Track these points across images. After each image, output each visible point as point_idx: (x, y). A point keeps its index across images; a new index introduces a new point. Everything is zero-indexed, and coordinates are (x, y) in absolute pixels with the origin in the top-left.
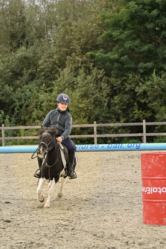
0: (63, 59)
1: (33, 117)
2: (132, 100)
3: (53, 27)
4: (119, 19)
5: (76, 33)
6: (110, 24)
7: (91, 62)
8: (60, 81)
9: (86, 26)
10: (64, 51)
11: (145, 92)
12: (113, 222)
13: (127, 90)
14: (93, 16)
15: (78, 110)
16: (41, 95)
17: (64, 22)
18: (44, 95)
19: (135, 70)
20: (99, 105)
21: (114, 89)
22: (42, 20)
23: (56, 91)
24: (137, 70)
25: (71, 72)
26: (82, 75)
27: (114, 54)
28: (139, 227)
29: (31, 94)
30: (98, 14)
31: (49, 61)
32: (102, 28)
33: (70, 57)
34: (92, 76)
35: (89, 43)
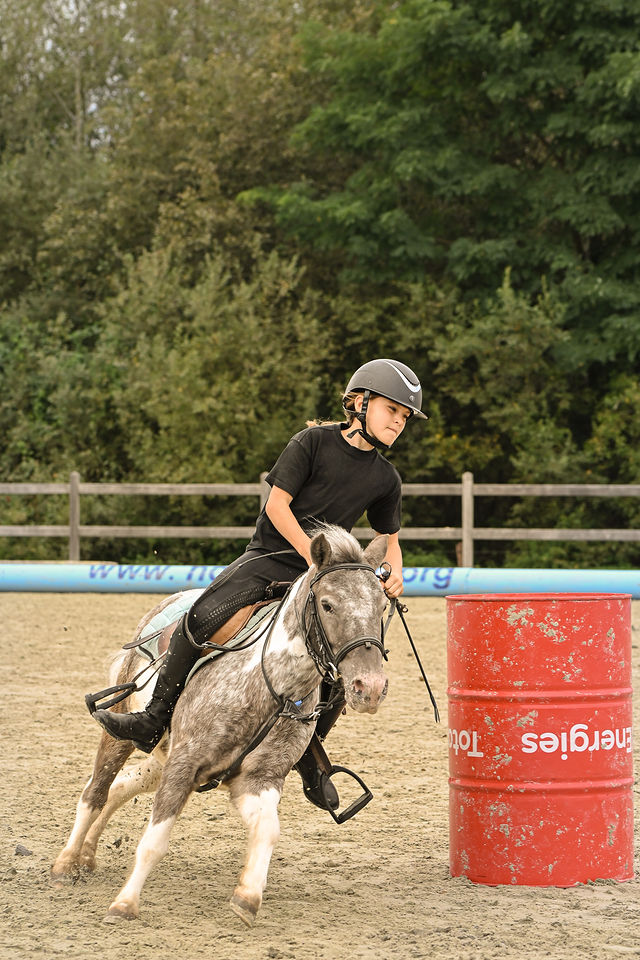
0: (145, 212)
1: (11, 445)
3: (109, 81)
4: (378, 59)
5: (203, 108)
6: (341, 80)
7: (257, 229)
8: (127, 302)
9: (244, 81)
10: (147, 182)
11: (471, 363)
13: (400, 351)
14: (274, 39)
15: (194, 423)
16: (49, 358)
17: (154, 61)
18: (61, 360)
19: (436, 269)
20: (285, 408)
21: (349, 342)
22: (64, 49)
23: (110, 344)
24: (444, 269)
25: (171, 270)
27: (351, 201)
29: (8, 350)
30: (294, 32)
32: (307, 92)
33: (171, 208)
34: (255, 286)
35: (251, 152)
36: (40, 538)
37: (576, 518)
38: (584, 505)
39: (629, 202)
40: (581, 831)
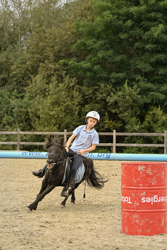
0: (36, 65)
1: (3, 122)
2: (103, 110)
3: (27, 33)
4: (94, 28)
5: (50, 40)
6: (85, 33)
7: (63, 70)
8: (32, 87)
9: (60, 34)
10: (37, 58)
11: (116, 103)
12: (88, 229)
13: (98, 100)
14: (68, 24)
15: (48, 117)
16: (12, 101)
17: (39, 29)
18: (15, 101)
19: (107, 80)
20: (70, 114)
21: (85, 97)
22: (16, 25)
23: (27, 97)
24: (109, 80)
25: (43, 79)
26: (55, 82)
27: (87, 63)
28: (113, 236)
29: (2, 99)
30: (73, 22)
31: (21, 67)
32: (76, 36)
33: (42, 64)
34: (64, 84)
35: (62, 51)
36: (10, 145)
37: (141, 141)
38: (142, 138)
39: (154, 64)
40: (156, 222)
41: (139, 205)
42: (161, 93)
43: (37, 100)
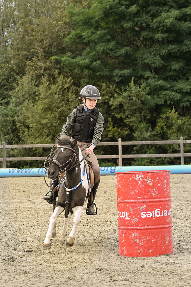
0: (22, 64)
2: (106, 115)
3: (11, 26)
4: (90, 16)
5: (39, 33)
6: (80, 23)
7: (55, 68)
8: (18, 91)
9: (50, 24)
10: (23, 55)
11: (121, 106)
13: (99, 103)
14: (59, 12)
15: (39, 126)
17: (24, 19)
19: (109, 79)
23: (13, 103)
24: (111, 79)
25: (31, 81)
26: (45, 84)
27: (85, 59)
30: (65, 9)
31: (5, 67)
32: (69, 27)
33: (30, 63)
34: (57, 85)
35: (53, 45)
37: (152, 151)
38: (154, 147)
39: (166, 57)
40: (159, 240)
41: (138, 221)
42: (176, 91)
43: (26, 106)
